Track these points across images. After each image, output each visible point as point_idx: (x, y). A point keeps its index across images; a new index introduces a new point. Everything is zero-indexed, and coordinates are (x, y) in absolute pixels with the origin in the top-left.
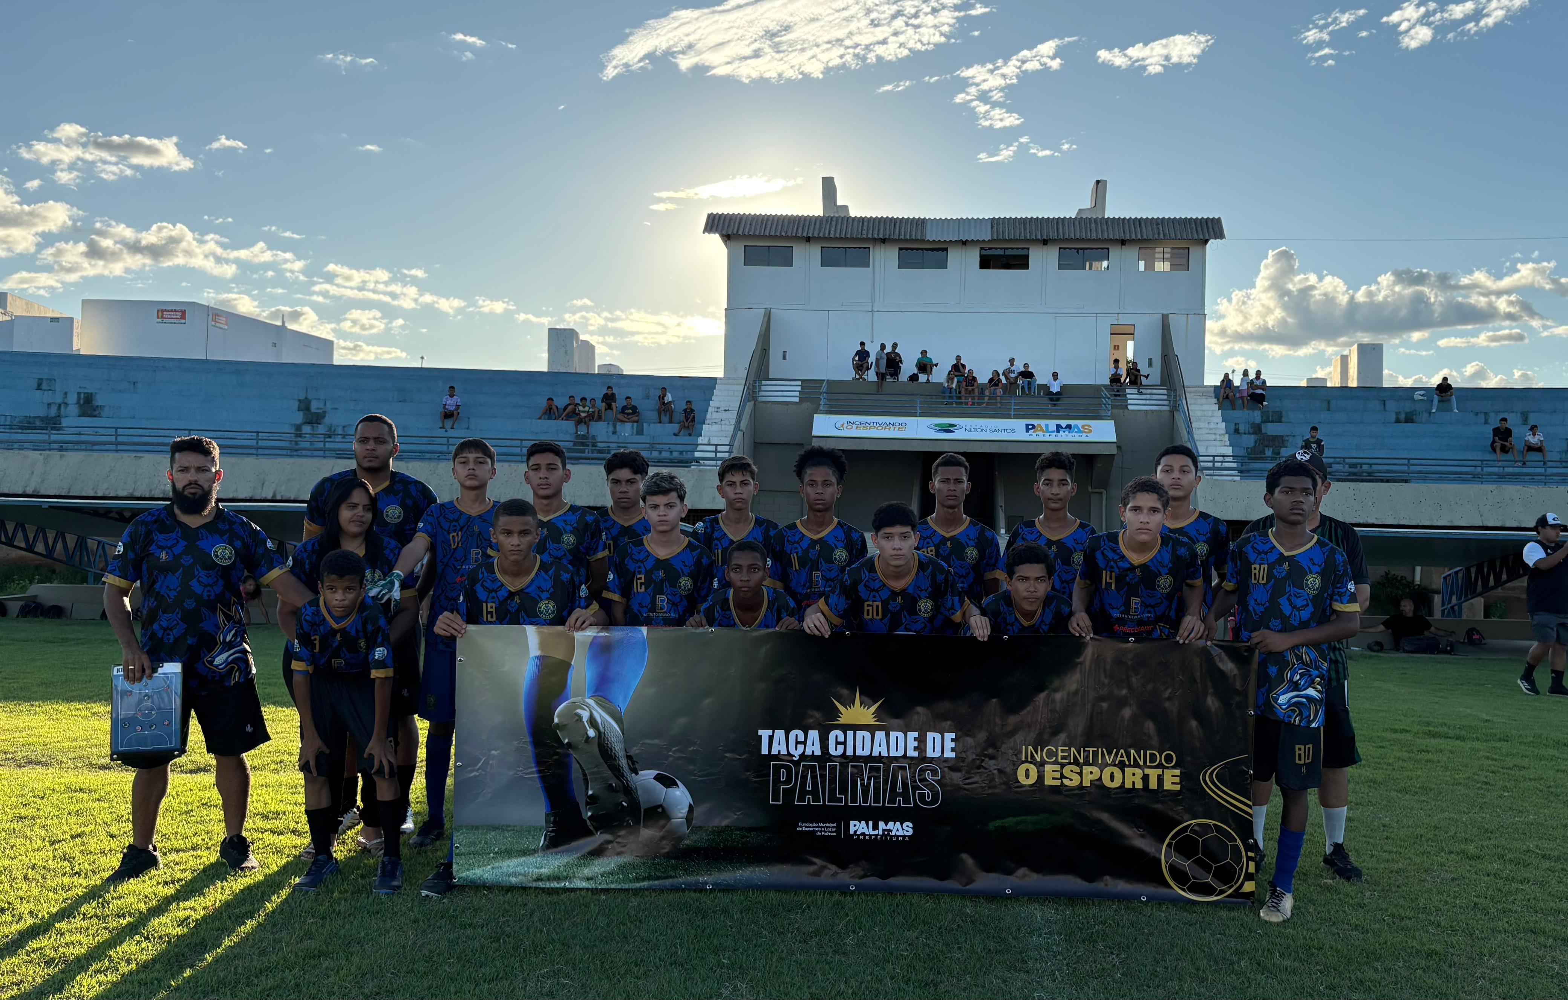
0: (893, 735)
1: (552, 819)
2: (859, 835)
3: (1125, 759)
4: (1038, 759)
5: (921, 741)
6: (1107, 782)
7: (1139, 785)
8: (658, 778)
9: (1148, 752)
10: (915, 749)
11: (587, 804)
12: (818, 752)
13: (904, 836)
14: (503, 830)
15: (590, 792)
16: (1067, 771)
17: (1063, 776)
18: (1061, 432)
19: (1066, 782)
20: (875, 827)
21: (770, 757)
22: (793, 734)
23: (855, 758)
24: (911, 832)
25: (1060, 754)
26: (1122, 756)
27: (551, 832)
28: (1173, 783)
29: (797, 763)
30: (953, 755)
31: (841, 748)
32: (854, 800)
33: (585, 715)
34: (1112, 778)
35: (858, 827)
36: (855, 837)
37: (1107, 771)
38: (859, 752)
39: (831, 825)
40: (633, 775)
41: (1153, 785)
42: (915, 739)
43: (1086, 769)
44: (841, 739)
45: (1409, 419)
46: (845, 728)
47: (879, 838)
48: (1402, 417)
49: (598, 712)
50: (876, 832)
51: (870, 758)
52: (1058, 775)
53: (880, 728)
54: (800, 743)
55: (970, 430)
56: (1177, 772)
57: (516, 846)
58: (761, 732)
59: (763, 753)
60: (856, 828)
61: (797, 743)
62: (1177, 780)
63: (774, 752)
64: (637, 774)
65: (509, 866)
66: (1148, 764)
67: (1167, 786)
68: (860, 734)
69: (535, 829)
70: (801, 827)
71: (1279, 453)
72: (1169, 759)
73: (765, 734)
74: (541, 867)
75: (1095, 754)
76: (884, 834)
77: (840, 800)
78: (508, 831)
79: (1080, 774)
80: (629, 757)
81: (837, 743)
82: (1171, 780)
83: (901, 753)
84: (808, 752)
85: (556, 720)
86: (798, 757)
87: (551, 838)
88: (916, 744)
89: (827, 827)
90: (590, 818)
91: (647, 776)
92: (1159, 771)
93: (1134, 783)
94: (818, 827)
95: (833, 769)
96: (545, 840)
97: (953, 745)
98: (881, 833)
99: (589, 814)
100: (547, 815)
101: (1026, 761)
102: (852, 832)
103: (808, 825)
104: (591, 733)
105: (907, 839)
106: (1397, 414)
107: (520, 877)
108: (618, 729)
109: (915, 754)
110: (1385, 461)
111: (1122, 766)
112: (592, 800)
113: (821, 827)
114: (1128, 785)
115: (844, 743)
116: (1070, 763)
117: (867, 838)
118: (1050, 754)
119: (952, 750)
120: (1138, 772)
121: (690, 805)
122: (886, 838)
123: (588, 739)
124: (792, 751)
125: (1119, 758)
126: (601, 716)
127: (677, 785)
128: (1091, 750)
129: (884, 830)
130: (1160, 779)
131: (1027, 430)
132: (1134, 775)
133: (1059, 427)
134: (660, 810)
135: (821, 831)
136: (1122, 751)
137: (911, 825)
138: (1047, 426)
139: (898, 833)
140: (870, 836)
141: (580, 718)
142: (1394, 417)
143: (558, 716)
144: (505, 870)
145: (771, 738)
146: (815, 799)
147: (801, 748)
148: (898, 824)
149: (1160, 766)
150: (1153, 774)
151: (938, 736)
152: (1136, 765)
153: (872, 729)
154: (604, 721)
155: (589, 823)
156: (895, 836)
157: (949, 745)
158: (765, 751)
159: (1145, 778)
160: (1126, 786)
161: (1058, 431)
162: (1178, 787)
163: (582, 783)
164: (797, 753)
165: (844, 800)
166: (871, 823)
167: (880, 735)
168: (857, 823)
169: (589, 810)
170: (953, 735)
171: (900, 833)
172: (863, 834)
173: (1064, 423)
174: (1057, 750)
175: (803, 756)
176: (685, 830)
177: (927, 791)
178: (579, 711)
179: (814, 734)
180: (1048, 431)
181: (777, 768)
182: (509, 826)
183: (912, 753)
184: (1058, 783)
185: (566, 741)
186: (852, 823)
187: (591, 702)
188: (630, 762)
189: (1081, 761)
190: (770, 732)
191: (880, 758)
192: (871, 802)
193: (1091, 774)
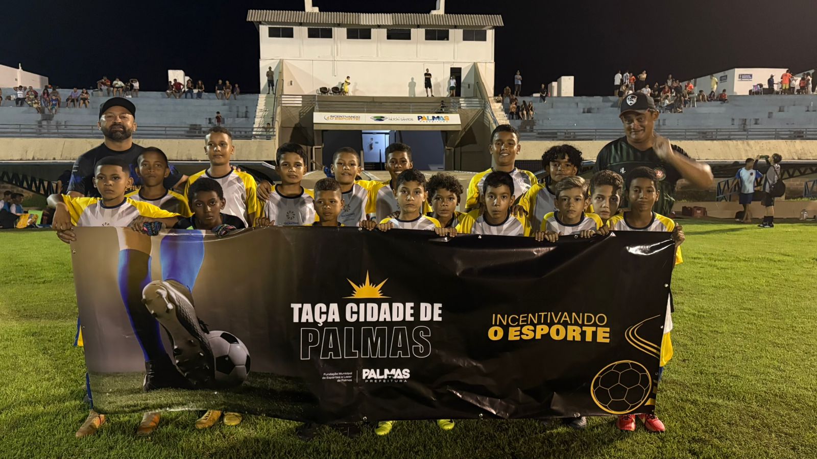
0: (395, 305)
1: (151, 366)
2: (369, 380)
3: (568, 319)
4: (505, 323)
5: (416, 310)
6: (554, 336)
7: (578, 338)
8: (223, 336)
9: (586, 314)
10: (412, 315)
11: (174, 355)
12: (337, 319)
13: (404, 379)
14: (114, 377)
15: (176, 347)
16: (524, 330)
17: (521, 333)
18: (435, 120)
19: (524, 337)
20: (382, 373)
21: (300, 324)
22: (317, 307)
23: (366, 323)
24: (408, 376)
25: (521, 319)
26: (565, 317)
27: (151, 374)
28: (604, 338)
29: (321, 329)
30: (440, 319)
31: (355, 316)
32: (365, 353)
33: (164, 294)
34: (558, 333)
35: (369, 374)
36: (366, 381)
37: (554, 328)
38: (369, 319)
39: (348, 374)
40: (206, 334)
41: (589, 338)
42: (412, 308)
43: (539, 327)
44: (355, 309)
45: (589, 111)
46: (358, 302)
47: (384, 381)
48: (586, 110)
49: (173, 291)
50: (382, 377)
51: (377, 323)
52: (518, 333)
53: (384, 301)
54: (324, 313)
55: (391, 120)
56: (608, 330)
57: (125, 386)
58: (293, 305)
59: (294, 321)
60: (367, 375)
61: (321, 313)
62: (608, 335)
63: (304, 320)
64: (208, 333)
65: (121, 401)
66: (586, 323)
67: (600, 339)
68: (369, 305)
69: (138, 374)
70: (325, 376)
71: (532, 128)
72: (601, 319)
73: (296, 307)
74: (147, 400)
75: (546, 316)
76: (388, 378)
77: (355, 354)
78: (118, 377)
79: (534, 331)
80: (200, 322)
81: (352, 313)
82: (603, 336)
83: (401, 318)
84: (330, 320)
85: (144, 297)
86: (322, 324)
87: (151, 379)
88: (412, 311)
89: (346, 375)
90: (177, 364)
91: (215, 335)
92: (594, 329)
93: (574, 337)
94: (338, 376)
95: (349, 331)
96: (147, 381)
97: (440, 312)
98: (386, 377)
99: (177, 361)
100: (146, 364)
101: (496, 325)
102: (364, 378)
103: (330, 374)
104: (170, 306)
105: (405, 381)
106: (584, 109)
107: (132, 408)
108: (190, 303)
109: (412, 319)
110: (580, 131)
111: (565, 324)
112: (178, 352)
113: (341, 376)
114: (570, 338)
115: (358, 313)
116: (527, 324)
117: (376, 381)
118: (514, 320)
119: (440, 315)
120: (577, 328)
121: (248, 356)
122: (390, 381)
123: (168, 310)
124: (317, 319)
125: (563, 319)
126: (175, 294)
127: (237, 342)
128: (543, 314)
129: (388, 375)
130: (594, 334)
131: (419, 119)
132: (574, 331)
133: (434, 118)
134: (227, 359)
135: (341, 379)
136: (566, 313)
137: (408, 371)
138: (428, 117)
139: (399, 377)
140: (378, 380)
141: (161, 295)
142: (582, 110)
143: (145, 294)
144: (119, 403)
145: (301, 310)
146: (337, 354)
147: (324, 316)
148: (399, 370)
149: (595, 325)
150: (589, 331)
151: (429, 306)
152: (576, 324)
153: (379, 302)
154: (178, 297)
155: (177, 368)
156: (397, 379)
157: (437, 311)
158: (296, 319)
159: (583, 334)
160: (568, 339)
161: (433, 120)
162: (608, 341)
163: (169, 340)
164: (321, 321)
165: (358, 355)
166: (378, 371)
167: (385, 306)
168: (367, 370)
169: (177, 359)
170: (440, 305)
171: (401, 377)
172: (373, 379)
173: (436, 115)
174: (519, 317)
175: (326, 323)
176: (245, 374)
177: (420, 346)
178: (159, 290)
179: (334, 307)
180: (428, 119)
181: (306, 333)
182: (118, 373)
183: (409, 318)
184: (518, 338)
185: (153, 312)
186: (364, 371)
187: (167, 284)
188: (202, 325)
189: (536, 322)
190: (300, 305)
191: (385, 322)
192: (378, 355)
193: (542, 330)
